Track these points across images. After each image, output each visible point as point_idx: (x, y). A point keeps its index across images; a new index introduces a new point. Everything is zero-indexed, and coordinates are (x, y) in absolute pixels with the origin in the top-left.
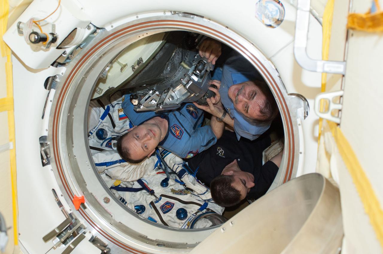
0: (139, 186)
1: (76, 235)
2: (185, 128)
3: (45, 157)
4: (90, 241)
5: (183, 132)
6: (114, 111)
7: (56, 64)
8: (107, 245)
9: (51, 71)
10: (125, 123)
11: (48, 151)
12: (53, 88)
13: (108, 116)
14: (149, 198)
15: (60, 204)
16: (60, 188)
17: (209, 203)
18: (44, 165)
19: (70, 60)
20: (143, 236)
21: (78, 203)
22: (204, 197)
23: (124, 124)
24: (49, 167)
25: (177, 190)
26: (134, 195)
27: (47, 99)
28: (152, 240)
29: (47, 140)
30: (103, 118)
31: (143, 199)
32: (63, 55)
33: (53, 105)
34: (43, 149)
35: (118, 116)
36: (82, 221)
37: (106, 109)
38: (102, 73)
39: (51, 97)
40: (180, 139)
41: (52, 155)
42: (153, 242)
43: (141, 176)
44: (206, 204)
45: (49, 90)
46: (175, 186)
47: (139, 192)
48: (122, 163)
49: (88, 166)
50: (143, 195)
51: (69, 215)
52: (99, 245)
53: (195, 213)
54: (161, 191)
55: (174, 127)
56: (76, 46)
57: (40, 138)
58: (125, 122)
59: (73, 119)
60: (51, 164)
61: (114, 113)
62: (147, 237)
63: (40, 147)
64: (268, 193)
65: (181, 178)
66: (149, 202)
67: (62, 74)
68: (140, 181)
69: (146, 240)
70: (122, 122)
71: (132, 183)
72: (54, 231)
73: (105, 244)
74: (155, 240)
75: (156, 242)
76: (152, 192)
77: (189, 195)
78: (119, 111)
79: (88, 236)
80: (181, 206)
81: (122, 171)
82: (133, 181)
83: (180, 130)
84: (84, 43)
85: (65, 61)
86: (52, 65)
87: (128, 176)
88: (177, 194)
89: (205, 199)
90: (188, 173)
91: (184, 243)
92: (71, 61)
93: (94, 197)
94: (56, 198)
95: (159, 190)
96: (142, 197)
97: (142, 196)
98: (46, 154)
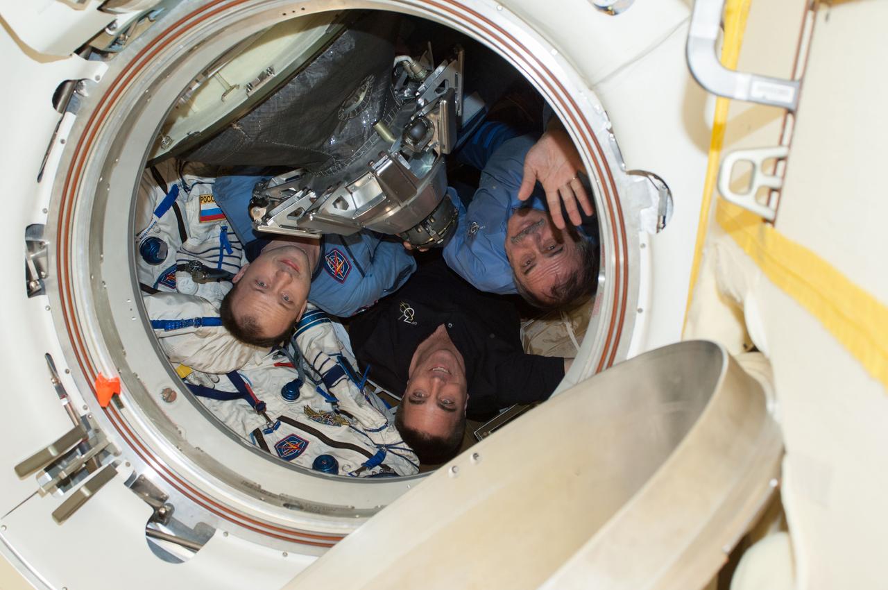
0: (230, 387)
1: (95, 469)
2: (357, 259)
3: (35, 275)
4: (126, 483)
5: (351, 268)
6: (189, 199)
7: (87, 50)
8: (167, 498)
9: (72, 67)
10: (210, 232)
11: (43, 261)
12: (70, 111)
13: (172, 208)
14: (253, 419)
15: (61, 391)
16: (65, 353)
17: (388, 453)
18: (31, 293)
19: (121, 47)
20: (252, 483)
21: (106, 392)
22: (379, 438)
23: (209, 234)
24: (42, 300)
25: (317, 410)
26: (215, 408)
27: (54, 136)
28: (271, 495)
29: (44, 234)
30: (160, 212)
31: (237, 420)
32: (107, 30)
33: (66, 151)
34: (32, 255)
35: (198, 211)
36: (112, 436)
37: (169, 192)
38: (185, 94)
39: (64, 133)
40: (342, 282)
41: (53, 272)
42: (274, 499)
43: (240, 365)
44: (381, 455)
45: (61, 112)
46: (313, 400)
47: (229, 403)
48: (201, 328)
49: (131, 310)
50: (239, 411)
51: (81, 420)
52: (147, 495)
53: (356, 472)
54: (282, 408)
55: (333, 254)
56: (142, 13)
57: (28, 228)
58: (211, 228)
59: (108, 192)
60: (47, 292)
61: (190, 203)
62: (260, 486)
63: (26, 252)
64: (556, 396)
65: (331, 387)
66: (250, 429)
67: (97, 78)
68: (234, 376)
69: (258, 493)
70: (205, 227)
71: (214, 377)
72: (46, 451)
73: (163, 494)
74: (280, 496)
75: (282, 500)
76: (260, 407)
77: (345, 427)
78: (201, 199)
79: (123, 473)
80: (326, 449)
81: (199, 346)
82: (217, 374)
83: (345, 263)
84: (159, 9)
85: (110, 47)
86: (78, 52)
87: (211, 359)
88: (317, 421)
89: (381, 442)
90: (348, 377)
91: (347, 506)
92: (121, 50)
93: (141, 384)
94: (54, 375)
95: (276, 406)
96: (235, 414)
97: (234, 412)
98: (39, 269)
